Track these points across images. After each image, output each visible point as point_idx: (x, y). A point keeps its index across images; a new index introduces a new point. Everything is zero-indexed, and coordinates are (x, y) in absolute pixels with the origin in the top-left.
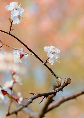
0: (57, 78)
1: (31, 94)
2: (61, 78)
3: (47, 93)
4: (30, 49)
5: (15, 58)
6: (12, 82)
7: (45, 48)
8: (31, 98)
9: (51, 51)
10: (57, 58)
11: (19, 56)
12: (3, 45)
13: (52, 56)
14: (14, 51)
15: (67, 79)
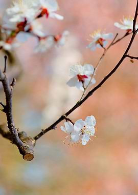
0: (36, 138)
1: (14, 81)
2: (35, 144)
3: (10, 111)
4: (93, 93)
5: (80, 67)
6: (41, 34)
7: (93, 118)
8: (5, 77)
9: (86, 127)
10: (73, 137)
11: (82, 74)
12: (104, 48)
13: (77, 128)
14: (92, 66)
15: (32, 153)
